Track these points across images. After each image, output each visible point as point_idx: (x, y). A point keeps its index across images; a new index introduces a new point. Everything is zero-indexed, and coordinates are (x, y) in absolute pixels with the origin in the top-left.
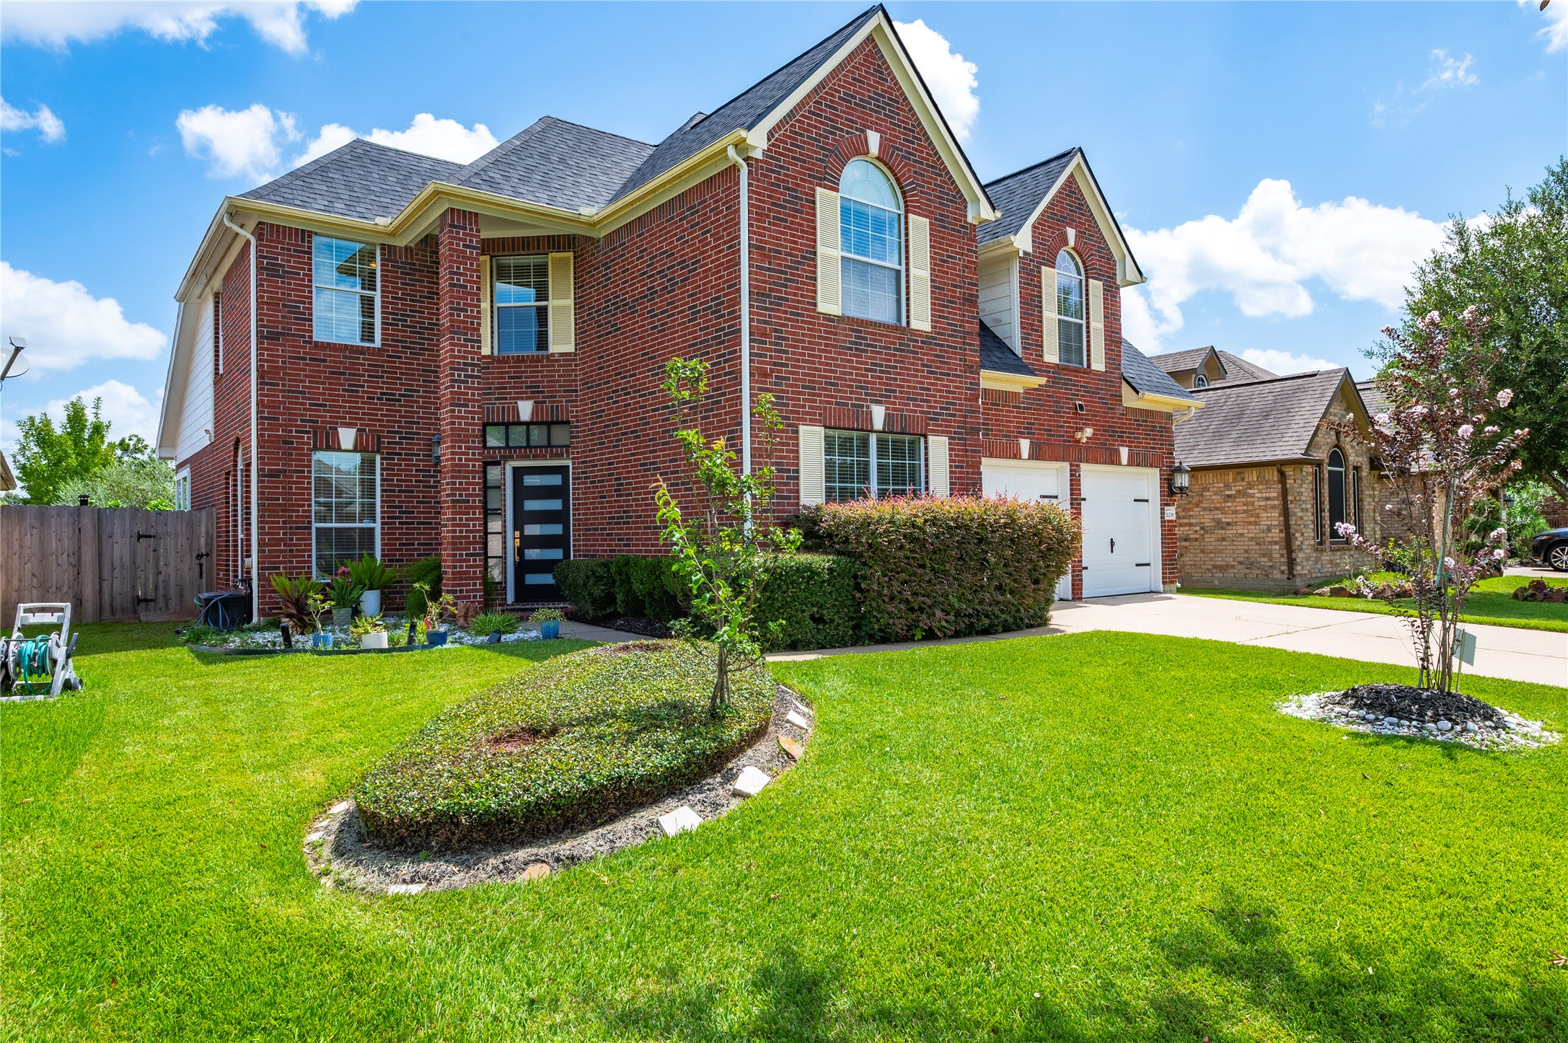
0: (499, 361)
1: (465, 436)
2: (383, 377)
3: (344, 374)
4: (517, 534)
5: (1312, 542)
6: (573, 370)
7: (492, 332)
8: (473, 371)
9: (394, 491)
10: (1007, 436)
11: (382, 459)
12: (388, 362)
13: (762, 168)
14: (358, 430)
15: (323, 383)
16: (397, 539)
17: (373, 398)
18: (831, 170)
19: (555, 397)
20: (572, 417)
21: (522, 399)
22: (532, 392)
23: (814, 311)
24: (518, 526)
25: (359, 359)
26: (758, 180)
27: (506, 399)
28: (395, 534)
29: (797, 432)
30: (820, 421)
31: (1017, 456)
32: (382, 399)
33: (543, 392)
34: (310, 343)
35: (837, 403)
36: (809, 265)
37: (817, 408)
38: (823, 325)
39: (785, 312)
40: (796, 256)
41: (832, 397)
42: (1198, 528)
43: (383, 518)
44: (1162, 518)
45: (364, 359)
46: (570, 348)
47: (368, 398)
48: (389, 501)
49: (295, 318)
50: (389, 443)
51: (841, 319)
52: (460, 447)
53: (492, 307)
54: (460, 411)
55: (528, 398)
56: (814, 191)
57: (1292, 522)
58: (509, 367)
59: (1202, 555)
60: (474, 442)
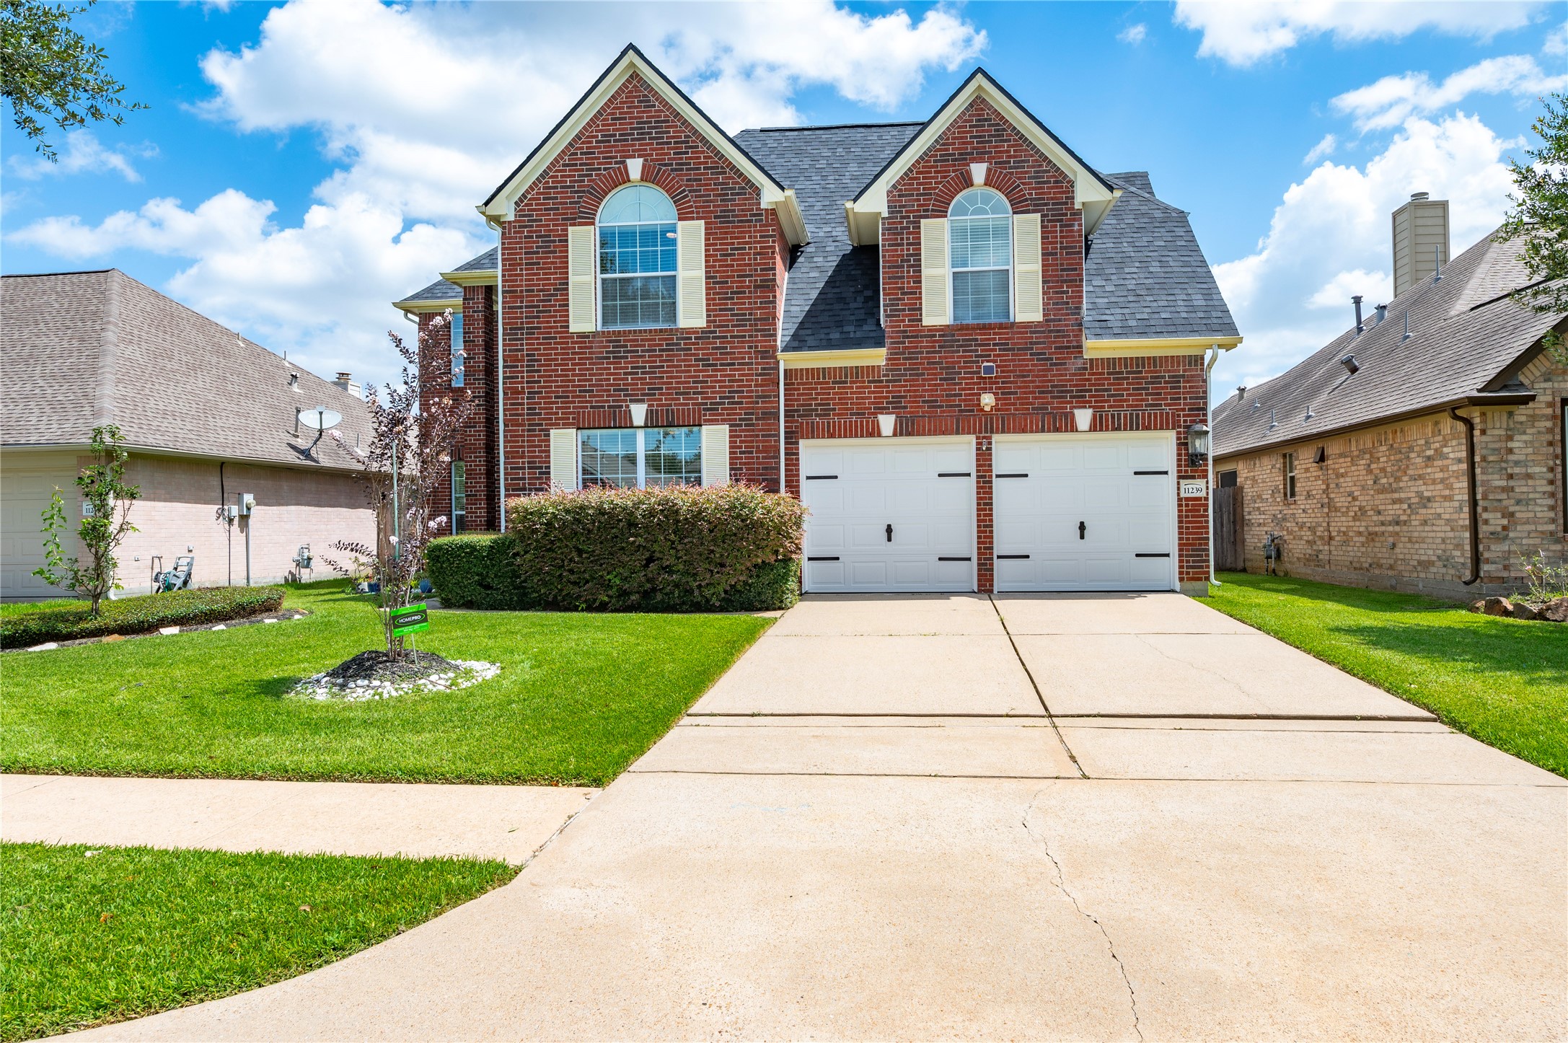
5: (1552, 527)
10: (858, 414)
13: (515, 227)
18: (585, 208)
23: (568, 332)
26: (510, 238)
29: (549, 435)
30: (573, 424)
31: (875, 432)
35: (592, 407)
36: (562, 295)
37: (570, 413)
38: (576, 343)
39: (538, 338)
40: (550, 290)
41: (587, 402)
42: (1405, 506)
44: (1178, 494)
51: (595, 334)
56: (567, 230)
57: (1479, 497)
59: (1409, 545)
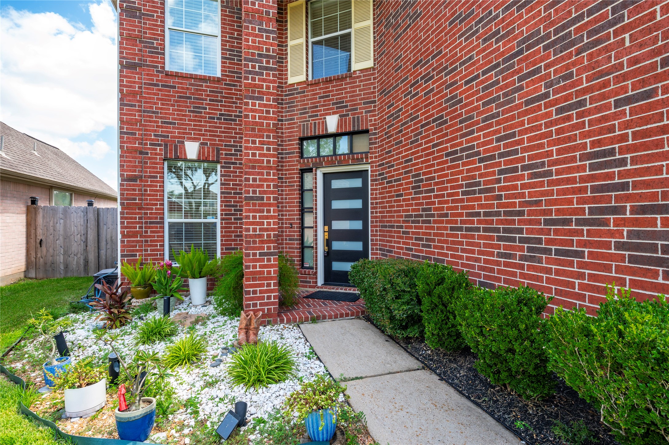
0: (312, 85)
1: (259, 130)
2: (221, 101)
3: (190, 98)
4: (326, 228)
6: (372, 84)
7: (307, 63)
8: (268, 62)
9: (230, 193)
11: (222, 167)
12: (226, 89)
14: (201, 144)
15: (173, 105)
16: (233, 232)
17: (214, 118)
19: (356, 109)
20: (371, 125)
21: (329, 114)
22: (337, 108)
24: (327, 222)
25: (202, 86)
27: (317, 116)
28: (230, 228)
32: (220, 119)
33: (346, 106)
34: (162, 72)
43: (222, 215)
45: (206, 86)
46: (370, 64)
47: (210, 118)
48: (227, 201)
49: (150, 52)
50: (226, 154)
52: (254, 142)
53: (307, 42)
54: (254, 105)
55: (334, 113)
58: (320, 89)
60: (268, 137)
